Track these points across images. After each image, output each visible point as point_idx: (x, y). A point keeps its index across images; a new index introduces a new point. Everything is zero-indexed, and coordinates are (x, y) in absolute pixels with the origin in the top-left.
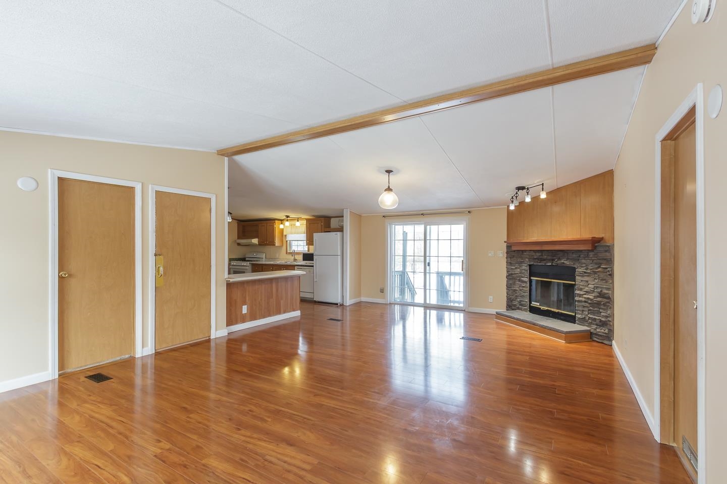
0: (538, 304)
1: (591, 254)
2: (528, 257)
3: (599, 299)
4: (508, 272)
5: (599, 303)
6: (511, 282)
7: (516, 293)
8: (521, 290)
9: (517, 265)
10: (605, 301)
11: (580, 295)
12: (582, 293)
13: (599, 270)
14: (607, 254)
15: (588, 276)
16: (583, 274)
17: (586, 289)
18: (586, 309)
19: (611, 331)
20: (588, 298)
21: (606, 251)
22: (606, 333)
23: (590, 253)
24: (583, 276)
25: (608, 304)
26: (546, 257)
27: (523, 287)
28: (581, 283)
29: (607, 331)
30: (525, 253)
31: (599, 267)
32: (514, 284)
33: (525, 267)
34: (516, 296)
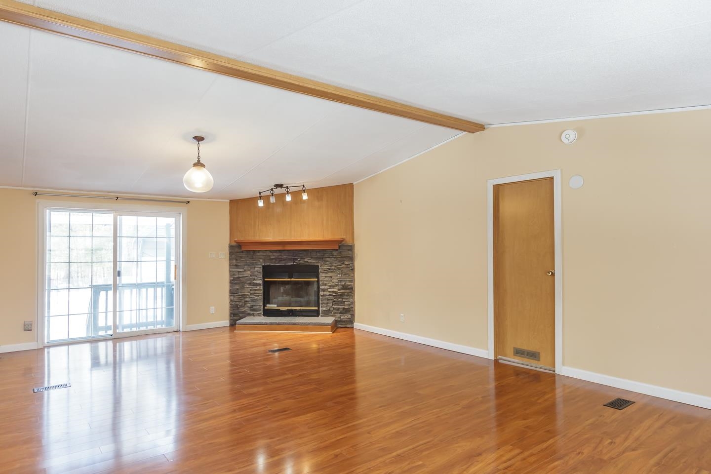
0: (276, 306)
1: (335, 253)
2: (263, 257)
3: (343, 291)
4: (231, 276)
5: (342, 295)
6: (237, 287)
7: (245, 298)
8: (251, 294)
9: (245, 267)
10: (348, 291)
11: (324, 290)
12: (326, 287)
13: (343, 266)
14: (350, 252)
15: (332, 272)
16: (326, 272)
17: (331, 284)
18: (331, 301)
19: (353, 315)
20: (333, 291)
21: (349, 250)
22: (349, 318)
23: (333, 252)
24: (326, 273)
25: (350, 294)
26: (285, 257)
27: (256, 290)
28: (325, 279)
29: (349, 316)
30: (258, 254)
31: (343, 264)
32: (243, 288)
33: (259, 269)
34: (245, 302)
